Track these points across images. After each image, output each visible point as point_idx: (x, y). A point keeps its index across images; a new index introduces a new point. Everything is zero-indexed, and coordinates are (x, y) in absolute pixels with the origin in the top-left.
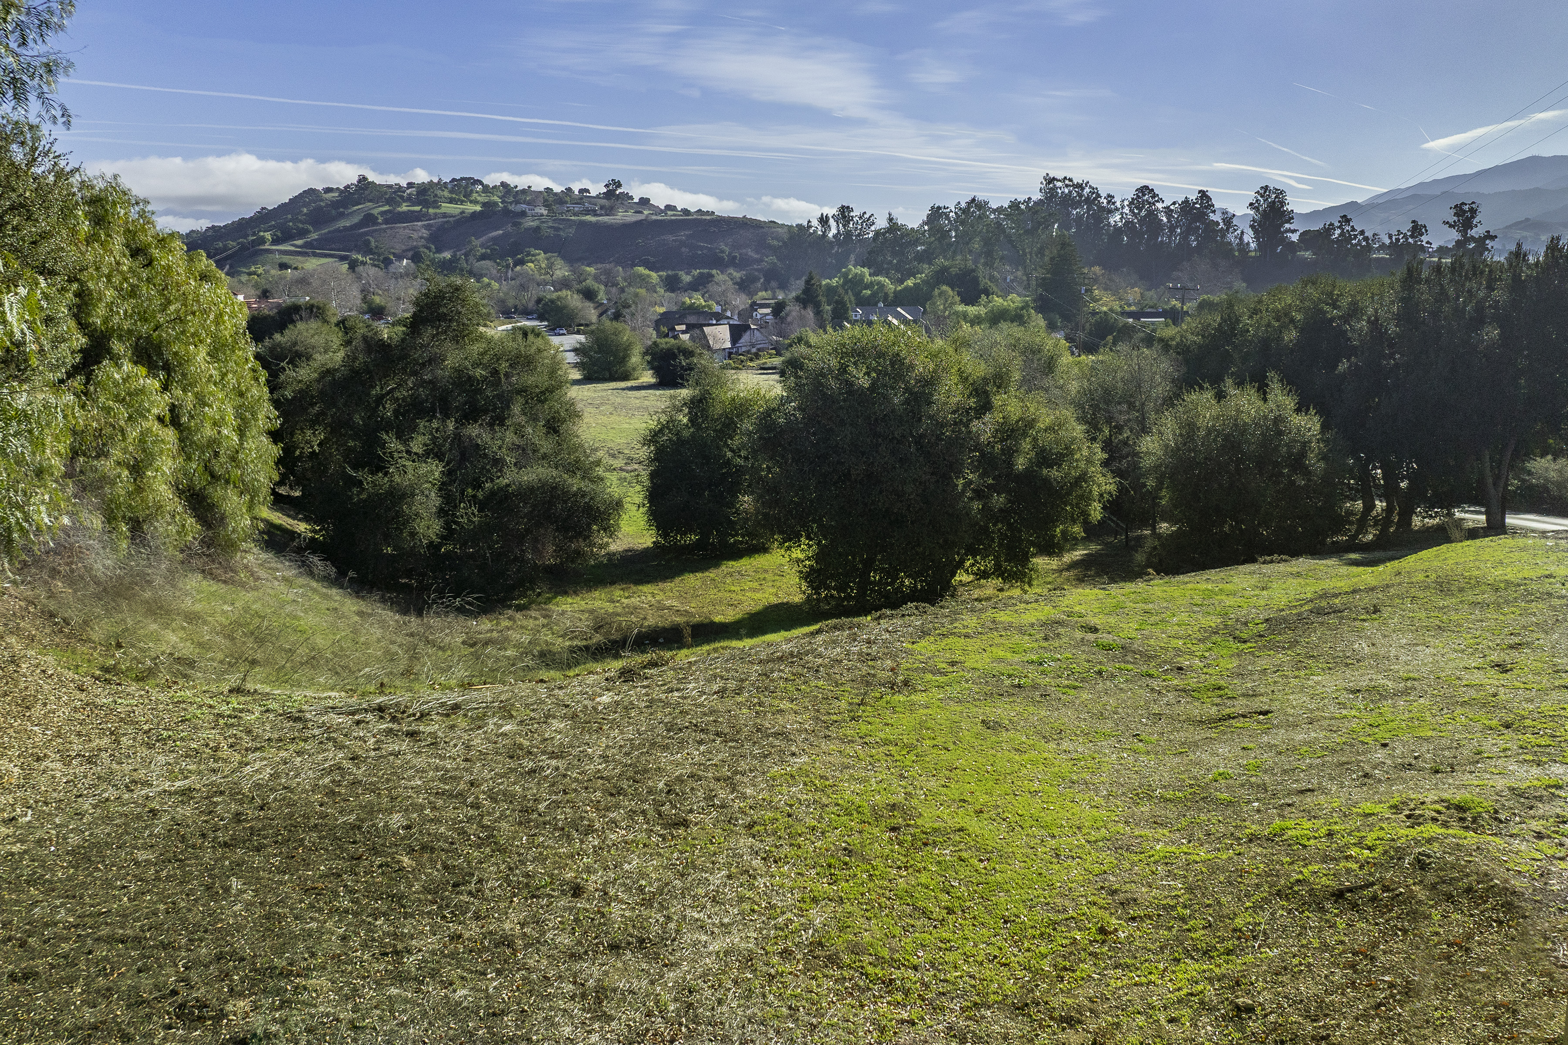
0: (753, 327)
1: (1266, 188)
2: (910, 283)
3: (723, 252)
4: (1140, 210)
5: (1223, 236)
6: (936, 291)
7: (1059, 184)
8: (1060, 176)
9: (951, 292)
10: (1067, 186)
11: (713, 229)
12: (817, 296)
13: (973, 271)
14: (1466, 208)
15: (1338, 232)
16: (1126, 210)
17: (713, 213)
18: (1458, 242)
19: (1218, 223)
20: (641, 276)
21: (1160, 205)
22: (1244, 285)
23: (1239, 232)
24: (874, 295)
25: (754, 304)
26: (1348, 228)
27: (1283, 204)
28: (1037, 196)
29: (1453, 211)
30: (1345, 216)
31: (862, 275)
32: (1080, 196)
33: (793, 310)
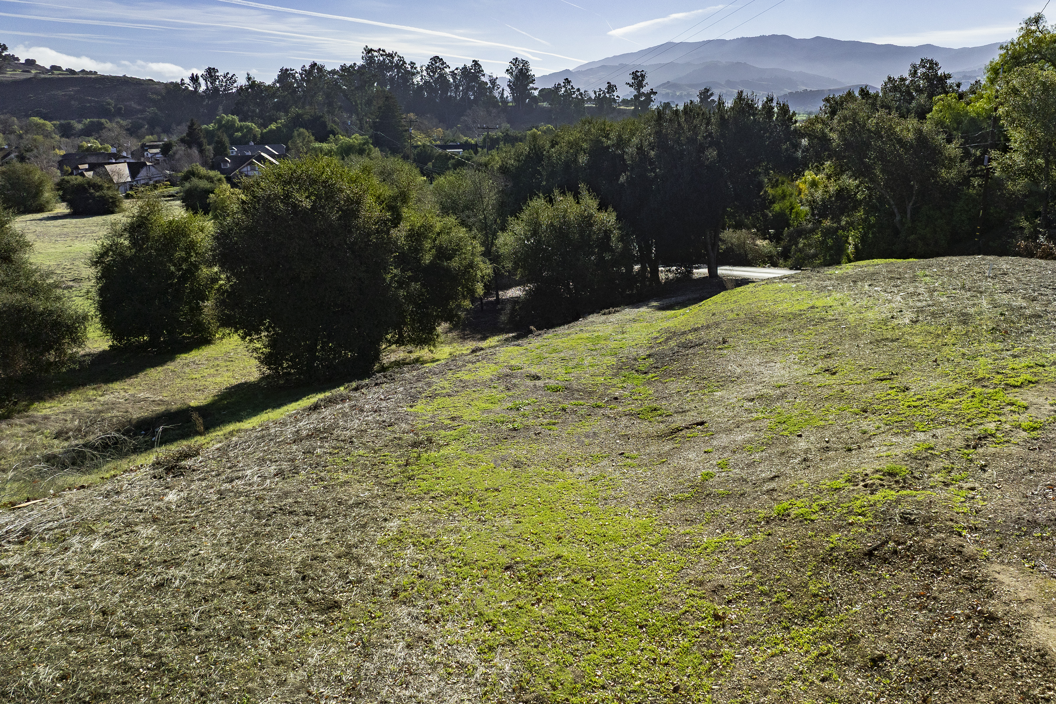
0: (148, 164)
1: (516, 59)
2: (273, 126)
3: (109, 104)
4: (434, 73)
5: (491, 92)
6: (296, 133)
7: (375, 54)
8: (376, 48)
9: (307, 134)
10: (382, 55)
11: (97, 86)
12: (199, 138)
13: (321, 117)
14: (639, 74)
15: (563, 89)
16: (425, 73)
17: (96, 73)
18: (635, 96)
19: (486, 83)
20: (37, 125)
21: (447, 70)
22: (509, 125)
23: (501, 89)
24: (244, 136)
25: (143, 146)
26: (569, 87)
27: (527, 70)
28: (360, 62)
29: (631, 76)
30: (567, 79)
31: (233, 121)
32: (392, 63)
33: (180, 150)
